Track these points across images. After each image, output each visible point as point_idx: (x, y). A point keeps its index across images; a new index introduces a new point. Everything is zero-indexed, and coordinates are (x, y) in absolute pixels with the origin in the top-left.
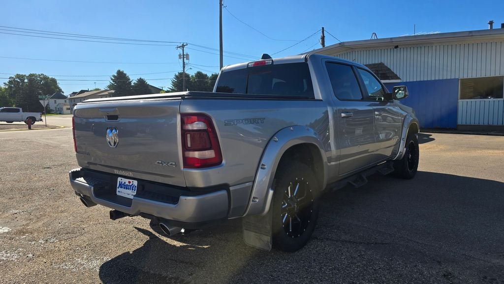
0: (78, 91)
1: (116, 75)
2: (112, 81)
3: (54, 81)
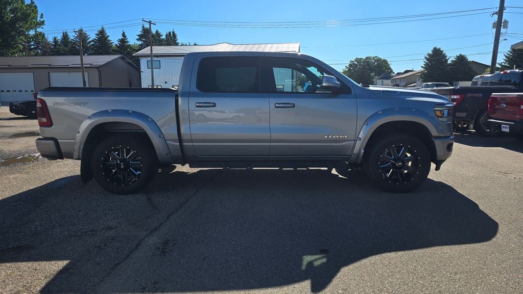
0: (403, 71)
1: (431, 53)
2: (425, 60)
3: (385, 61)
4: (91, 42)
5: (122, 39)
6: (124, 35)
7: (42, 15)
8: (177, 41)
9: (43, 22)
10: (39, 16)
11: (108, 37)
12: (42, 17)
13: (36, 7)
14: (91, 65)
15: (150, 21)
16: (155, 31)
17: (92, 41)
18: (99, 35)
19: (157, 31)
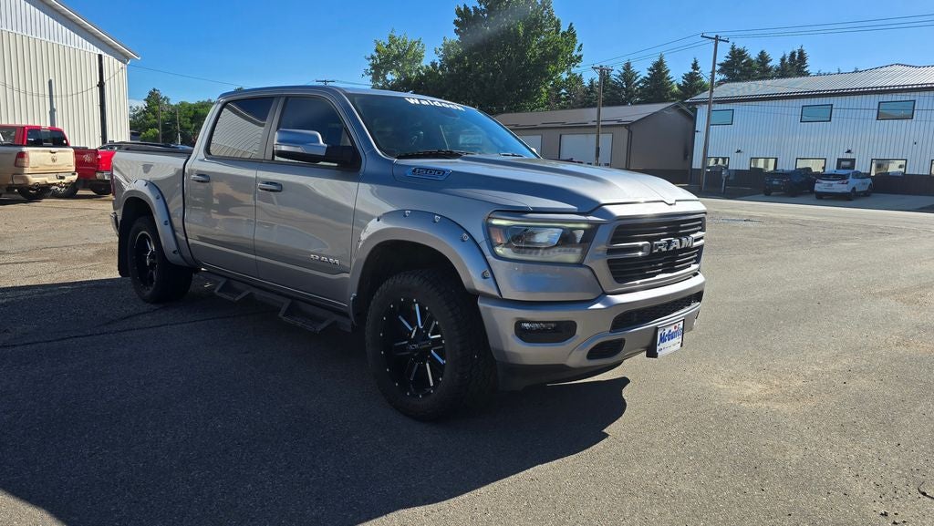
4: (639, 83)
5: (691, 73)
6: (695, 66)
7: (581, 46)
8: (806, 70)
9: (580, 58)
10: (576, 48)
11: (667, 72)
12: (579, 50)
13: (574, 36)
14: (619, 121)
15: (717, 36)
16: (758, 52)
17: (642, 81)
18: (653, 70)
19: (762, 52)
